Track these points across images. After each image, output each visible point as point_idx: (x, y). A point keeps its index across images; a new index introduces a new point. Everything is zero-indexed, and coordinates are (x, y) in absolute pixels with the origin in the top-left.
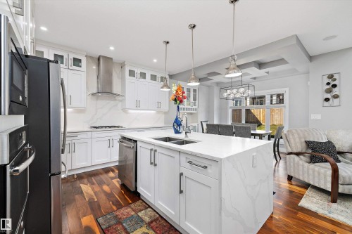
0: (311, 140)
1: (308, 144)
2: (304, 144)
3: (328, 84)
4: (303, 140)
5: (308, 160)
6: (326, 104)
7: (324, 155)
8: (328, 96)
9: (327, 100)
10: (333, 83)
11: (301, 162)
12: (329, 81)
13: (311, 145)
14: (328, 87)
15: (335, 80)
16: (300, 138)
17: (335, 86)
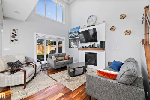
0: (10, 62)
1: (9, 64)
2: (7, 65)
3: (13, 33)
4: (6, 63)
5: (10, 73)
6: (12, 43)
7: (19, 68)
8: (13, 39)
9: (12, 41)
10: (15, 33)
11: (6, 76)
12: (14, 32)
13: (11, 65)
14: (13, 35)
15: (16, 32)
16: (4, 62)
17: (16, 35)
